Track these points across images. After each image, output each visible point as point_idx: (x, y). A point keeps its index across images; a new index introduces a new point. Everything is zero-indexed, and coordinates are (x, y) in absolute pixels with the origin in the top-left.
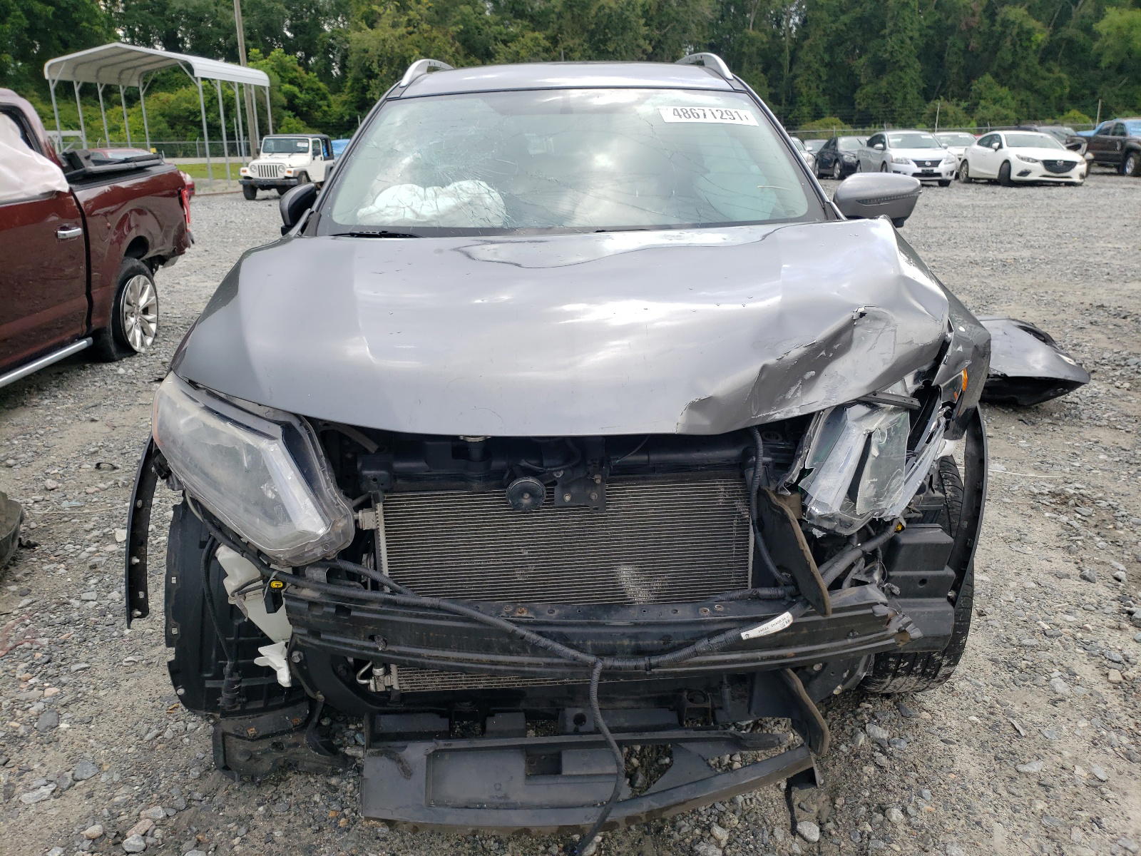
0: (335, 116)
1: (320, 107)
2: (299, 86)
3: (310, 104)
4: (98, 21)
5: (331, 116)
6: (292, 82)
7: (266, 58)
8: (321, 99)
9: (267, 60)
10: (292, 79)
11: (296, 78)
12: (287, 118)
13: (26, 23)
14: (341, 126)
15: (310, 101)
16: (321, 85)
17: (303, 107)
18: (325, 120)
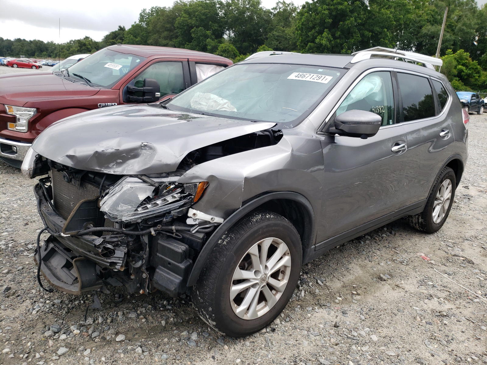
0: (481, 82)
1: (474, 77)
2: (467, 67)
3: (469, 76)
4: (387, 38)
5: (479, 81)
6: (463, 65)
7: (454, 53)
8: (476, 73)
9: (454, 55)
10: (464, 63)
11: (466, 63)
12: (454, 80)
13: (360, 39)
14: (483, 86)
15: (470, 74)
16: (479, 67)
17: (465, 76)
18: (475, 83)
